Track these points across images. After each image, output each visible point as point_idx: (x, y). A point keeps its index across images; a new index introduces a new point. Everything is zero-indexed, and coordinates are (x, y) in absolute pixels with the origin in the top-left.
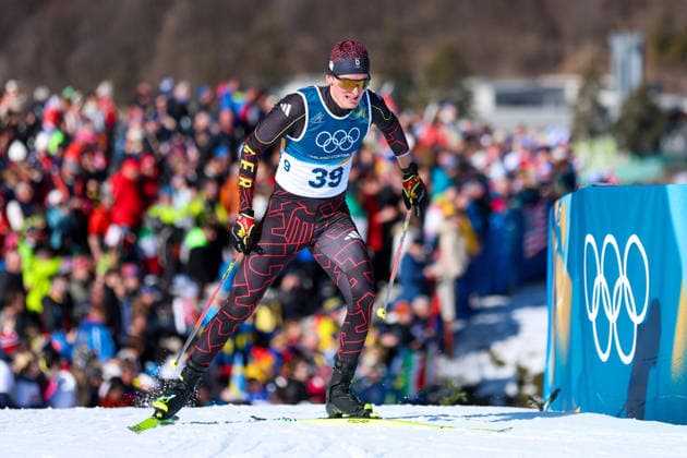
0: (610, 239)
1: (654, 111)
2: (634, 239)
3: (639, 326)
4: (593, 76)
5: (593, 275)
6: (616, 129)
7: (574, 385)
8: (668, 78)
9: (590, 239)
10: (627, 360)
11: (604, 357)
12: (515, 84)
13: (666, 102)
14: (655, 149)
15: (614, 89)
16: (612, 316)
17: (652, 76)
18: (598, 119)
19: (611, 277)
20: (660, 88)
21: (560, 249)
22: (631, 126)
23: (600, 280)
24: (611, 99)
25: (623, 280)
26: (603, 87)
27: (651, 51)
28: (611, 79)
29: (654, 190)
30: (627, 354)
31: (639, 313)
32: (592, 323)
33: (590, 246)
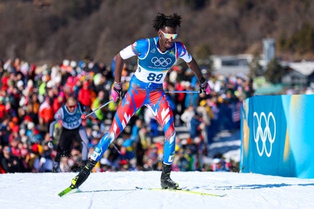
0: (263, 114)
1: (279, 67)
2: (271, 114)
3: (273, 144)
4: (257, 55)
5: (257, 126)
6: (265, 74)
7: (250, 164)
8: (285, 55)
9: (255, 114)
10: (269, 155)
11: (261, 154)
12: (229, 58)
13: (284, 64)
14: (280, 81)
15: (265, 60)
16: (264, 141)
17: (279, 54)
18: (259, 70)
19: (263, 127)
20: (281, 59)
21: (245, 118)
22: (271, 73)
23: (260, 128)
24: (264, 63)
25: (267, 128)
26: (261, 59)
27: (278, 45)
28: (264, 56)
29: (277, 96)
30: (269, 153)
31: (272, 139)
32: (256, 143)
33: (255, 116)
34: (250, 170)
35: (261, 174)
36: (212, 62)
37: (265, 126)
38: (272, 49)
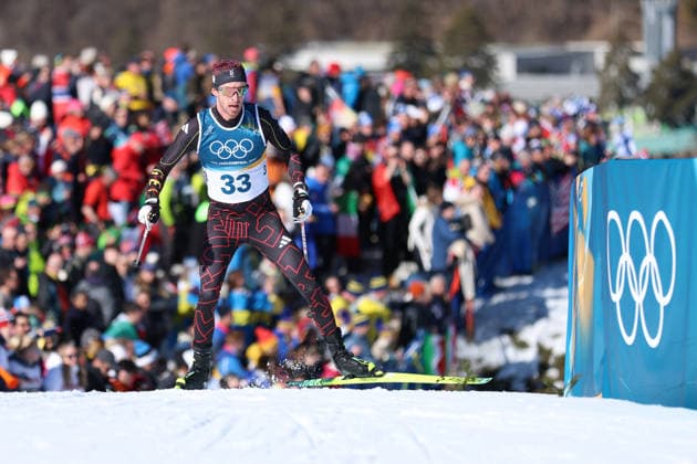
0: (636, 215)
2: (660, 216)
3: (665, 308)
4: (622, 42)
5: (617, 253)
6: (646, 97)
7: (597, 363)
9: (613, 215)
10: (653, 343)
11: (629, 340)
16: (639, 297)
17: (686, 41)
19: (638, 256)
21: (581, 226)
22: (663, 93)
23: (626, 258)
24: (642, 65)
25: (650, 260)
29: (680, 163)
30: (653, 336)
31: (665, 294)
32: (615, 304)
33: (613, 221)
34: (597, 387)
35: (630, 400)
36: (490, 62)
37: (644, 254)
38: (668, 24)
